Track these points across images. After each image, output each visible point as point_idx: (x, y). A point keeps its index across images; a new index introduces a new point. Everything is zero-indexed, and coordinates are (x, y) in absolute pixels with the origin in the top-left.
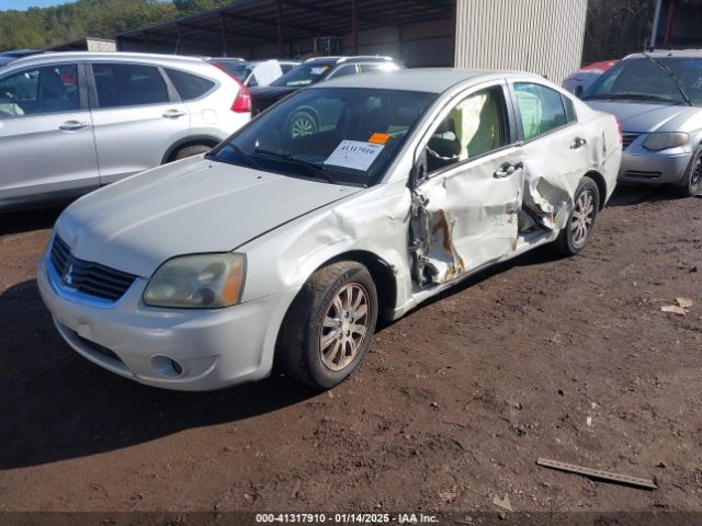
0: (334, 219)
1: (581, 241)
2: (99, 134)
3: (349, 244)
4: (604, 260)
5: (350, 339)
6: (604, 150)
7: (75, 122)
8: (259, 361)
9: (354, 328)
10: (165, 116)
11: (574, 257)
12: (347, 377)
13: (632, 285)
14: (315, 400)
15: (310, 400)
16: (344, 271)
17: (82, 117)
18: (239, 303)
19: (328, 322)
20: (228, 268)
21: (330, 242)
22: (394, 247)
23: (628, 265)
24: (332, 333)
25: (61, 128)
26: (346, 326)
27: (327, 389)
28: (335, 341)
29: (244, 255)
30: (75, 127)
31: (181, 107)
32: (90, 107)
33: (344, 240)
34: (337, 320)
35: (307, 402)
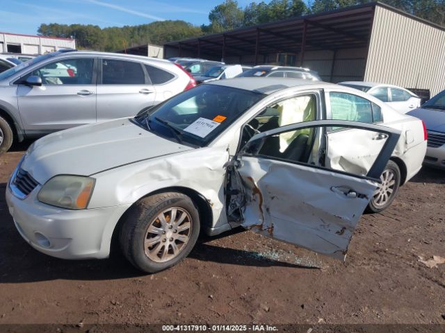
0: (165, 165)
1: (382, 204)
2: (99, 99)
3: (174, 182)
4: (396, 219)
5: (173, 243)
6: (406, 143)
7: (87, 91)
8: (99, 247)
9: (177, 237)
10: (140, 92)
11: (374, 215)
12: (168, 268)
13: (406, 241)
14: (140, 279)
15: (136, 278)
16: (168, 198)
17: (91, 88)
18: (86, 208)
19: (153, 229)
20: (83, 186)
21: (160, 178)
22: (213, 188)
23: (412, 226)
24: (157, 238)
25: (78, 94)
26: (169, 234)
27: (150, 274)
28: (159, 243)
29: (95, 180)
30: (87, 94)
31: (150, 88)
32: (97, 83)
33: (171, 179)
34: (161, 229)
35: (134, 278)
